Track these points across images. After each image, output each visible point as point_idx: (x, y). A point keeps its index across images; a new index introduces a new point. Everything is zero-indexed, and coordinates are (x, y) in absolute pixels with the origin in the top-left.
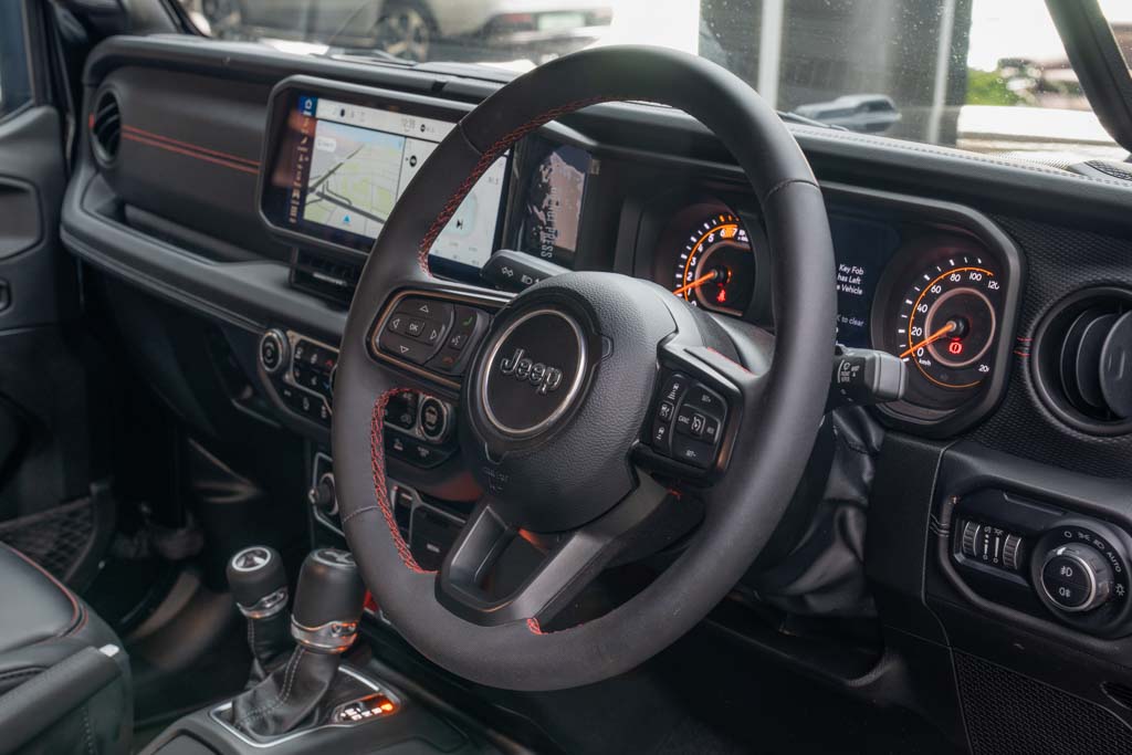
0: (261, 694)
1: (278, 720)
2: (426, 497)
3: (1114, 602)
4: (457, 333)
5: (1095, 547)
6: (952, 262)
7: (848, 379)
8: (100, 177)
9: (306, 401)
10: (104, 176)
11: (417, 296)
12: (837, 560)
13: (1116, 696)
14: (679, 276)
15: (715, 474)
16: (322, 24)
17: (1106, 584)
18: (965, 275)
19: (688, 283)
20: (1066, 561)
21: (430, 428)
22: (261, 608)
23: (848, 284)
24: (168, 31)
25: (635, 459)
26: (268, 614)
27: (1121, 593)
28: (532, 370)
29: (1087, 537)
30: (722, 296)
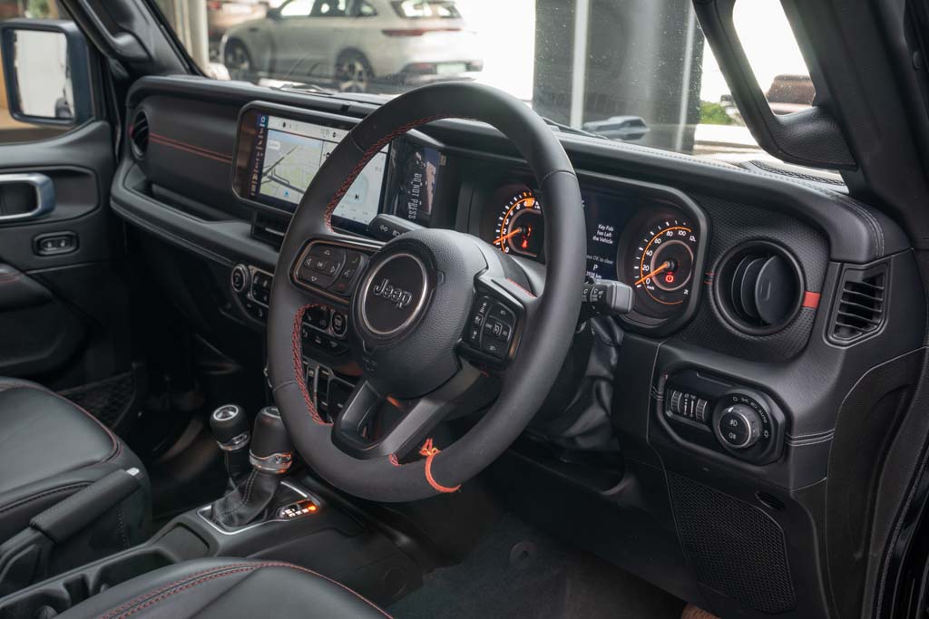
0: (231, 500)
1: (241, 516)
2: (337, 374)
3: (762, 442)
4: (348, 268)
5: (752, 407)
6: (667, 224)
7: (596, 300)
8: (136, 166)
9: (260, 311)
10: (139, 165)
11: (322, 244)
12: (595, 415)
13: (765, 501)
14: (498, 231)
15: (507, 362)
16: (279, 67)
17: (757, 431)
18: (676, 232)
19: (504, 235)
20: (733, 416)
21: (338, 329)
22: (232, 444)
23: (603, 237)
24: (182, 73)
25: (458, 351)
26: (237, 448)
27: (767, 436)
28: (394, 294)
29: (747, 401)
30: (525, 245)
